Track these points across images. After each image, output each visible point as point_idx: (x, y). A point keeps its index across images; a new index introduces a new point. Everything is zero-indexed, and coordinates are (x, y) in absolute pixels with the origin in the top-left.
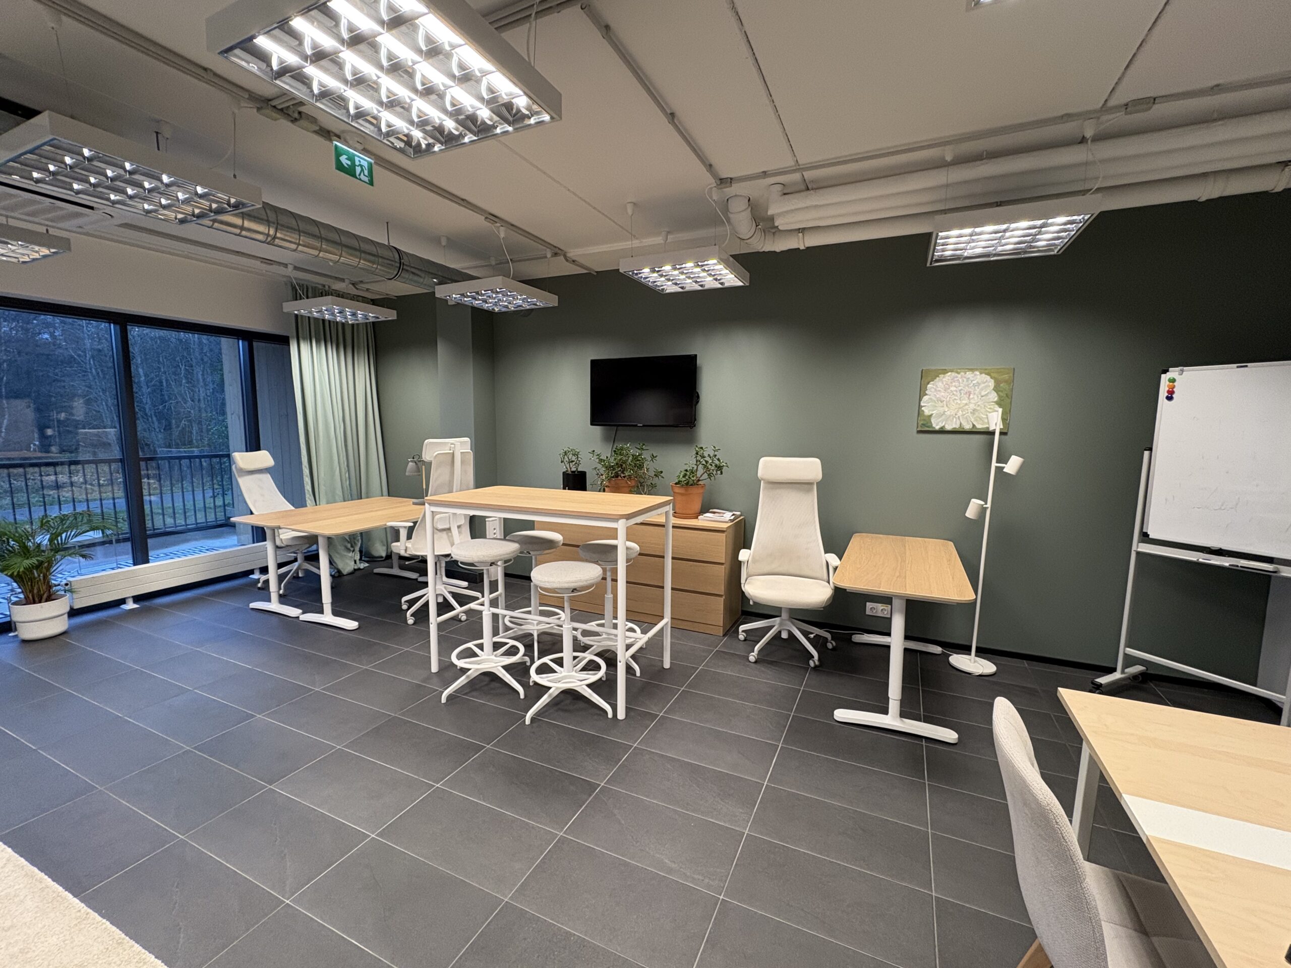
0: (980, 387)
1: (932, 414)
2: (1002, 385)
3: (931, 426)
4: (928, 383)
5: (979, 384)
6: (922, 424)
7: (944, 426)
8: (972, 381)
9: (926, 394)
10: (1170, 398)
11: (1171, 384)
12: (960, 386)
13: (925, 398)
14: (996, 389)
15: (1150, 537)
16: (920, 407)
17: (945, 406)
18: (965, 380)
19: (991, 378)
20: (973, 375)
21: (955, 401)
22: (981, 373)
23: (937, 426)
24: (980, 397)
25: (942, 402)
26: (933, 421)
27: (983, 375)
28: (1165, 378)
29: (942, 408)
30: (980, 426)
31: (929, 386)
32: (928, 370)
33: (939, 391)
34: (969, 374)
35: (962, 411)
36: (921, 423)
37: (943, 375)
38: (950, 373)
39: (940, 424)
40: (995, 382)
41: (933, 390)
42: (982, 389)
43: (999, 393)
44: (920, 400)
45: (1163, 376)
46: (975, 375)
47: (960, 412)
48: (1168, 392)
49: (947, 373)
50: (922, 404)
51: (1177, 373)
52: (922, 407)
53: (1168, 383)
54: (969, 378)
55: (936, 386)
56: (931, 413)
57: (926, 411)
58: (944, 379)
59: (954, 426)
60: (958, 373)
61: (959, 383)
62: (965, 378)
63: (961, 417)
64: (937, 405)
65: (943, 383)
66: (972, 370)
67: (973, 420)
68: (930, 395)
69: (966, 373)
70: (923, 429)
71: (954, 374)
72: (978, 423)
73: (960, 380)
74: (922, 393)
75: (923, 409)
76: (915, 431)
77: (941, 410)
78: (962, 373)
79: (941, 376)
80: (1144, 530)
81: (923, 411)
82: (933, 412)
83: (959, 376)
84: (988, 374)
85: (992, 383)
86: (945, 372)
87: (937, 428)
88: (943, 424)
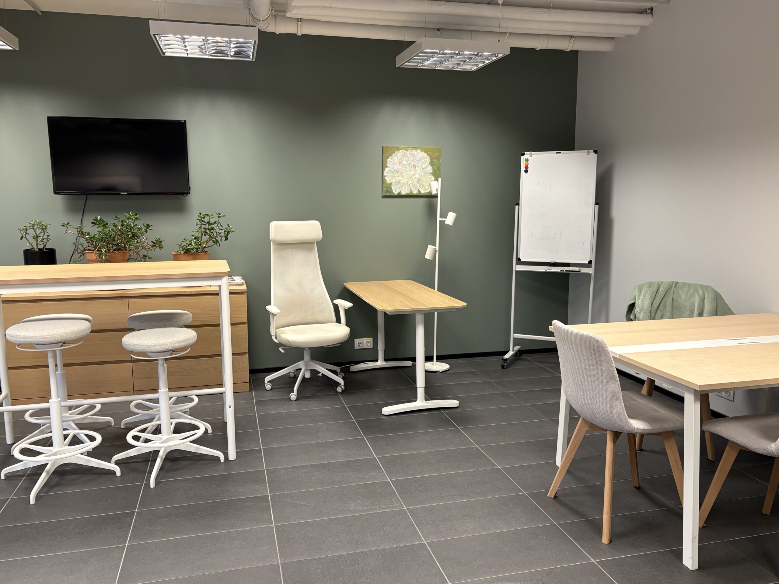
0: (422, 162)
1: (392, 183)
2: (434, 161)
3: (392, 192)
4: (388, 158)
5: (420, 159)
6: (386, 191)
7: (400, 192)
8: (416, 157)
9: (387, 167)
10: (526, 171)
11: (526, 162)
12: (409, 161)
13: (387, 170)
14: (431, 163)
15: (522, 260)
16: (383, 176)
17: (400, 176)
18: (412, 155)
19: (428, 155)
20: (416, 153)
21: (407, 172)
22: (421, 151)
23: (395, 192)
24: (422, 170)
25: (398, 172)
26: (393, 187)
27: (423, 153)
28: (523, 158)
29: (398, 178)
30: (423, 192)
31: (388, 160)
32: (387, 147)
33: (396, 164)
34: (414, 152)
35: (411, 181)
36: (384, 189)
37: (397, 152)
38: (401, 150)
39: (398, 190)
40: (430, 158)
41: (391, 163)
42: (422, 164)
43: (433, 166)
44: (383, 171)
45: (522, 157)
46: (418, 152)
47: (410, 181)
48: (525, 167)
49: (400, 150)
50: (385, 174)
51: (529, 155)
52: (385, 176)
53: (525, 161)
54: (414, 155)
55: (394, 160)
56: (391, 181)
57: (388, 180)
58: (398, 155)
59: (407, 192)
60: (407, 151)
61: (408, 158)
62: (412, 154)
63: (411, 185)
64: (395, 175)
65: (397, 158)
66: (416, 148)
67: (418, 187)
68: (389, 167)
69: (412, 151)
70: (386, 195)
71: (404, 151)
72: (422, 189)
73: (409, 156)
74: (384, 166)
75: (385, 178)
76: (381, 197)
77: (398, 179)
78: (410, 151)
79: (396, 152)
80: (518, 257)
81: (385, 179)
82: (393, 181)
83: (408, 153)
84: (426, 152)
85: (428, 160)
86: (398, 149)
87: (396, 193)
88: (400, 191)
